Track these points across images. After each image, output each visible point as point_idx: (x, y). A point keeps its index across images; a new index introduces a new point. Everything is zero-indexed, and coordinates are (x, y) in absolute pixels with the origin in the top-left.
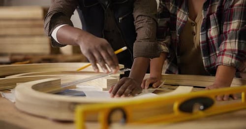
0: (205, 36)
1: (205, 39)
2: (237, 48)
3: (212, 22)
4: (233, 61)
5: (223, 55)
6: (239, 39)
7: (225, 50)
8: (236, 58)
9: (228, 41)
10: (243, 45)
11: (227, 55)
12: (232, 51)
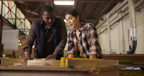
0: (82, 46)
1: (82, 48)
2: (96, 48)
3: (83, 42)
4: (95, 53)
5: (92, 51)
6: (96, 45)
7: (92, 50)
8: (96, 52)
9: (92, 46)
10: (97, 47)
11: (93, 51)
12: (95, 50)
